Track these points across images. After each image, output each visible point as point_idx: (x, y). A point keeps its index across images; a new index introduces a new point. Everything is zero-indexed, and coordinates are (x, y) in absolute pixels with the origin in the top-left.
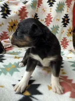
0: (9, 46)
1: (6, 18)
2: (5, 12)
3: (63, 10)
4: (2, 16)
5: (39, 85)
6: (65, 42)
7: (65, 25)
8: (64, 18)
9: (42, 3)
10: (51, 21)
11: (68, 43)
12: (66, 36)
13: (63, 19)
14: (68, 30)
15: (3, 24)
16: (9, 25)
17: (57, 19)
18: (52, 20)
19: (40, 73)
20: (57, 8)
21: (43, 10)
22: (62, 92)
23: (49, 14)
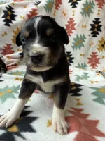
0: (14, 63)
1: (9, 26)
2: (9, 18)
3: (92, 12)
4: (5, 23)
5: (35, 119)
6: (94, 59)
7: (95, 34)
8: (93, 23)
9: (61, 3)
10: (74, 29)
11: (99, 61)
12: (96, 51)
13: (91, 25)
14: (100, 42)
15: (6, 33)
16: (13, 34)
17: (83, 26)
18: (75, 27)
19: (43, 102)
20: (83, 9)
21: (63, 13)
22: (66, 131)
23: (71, 19)
